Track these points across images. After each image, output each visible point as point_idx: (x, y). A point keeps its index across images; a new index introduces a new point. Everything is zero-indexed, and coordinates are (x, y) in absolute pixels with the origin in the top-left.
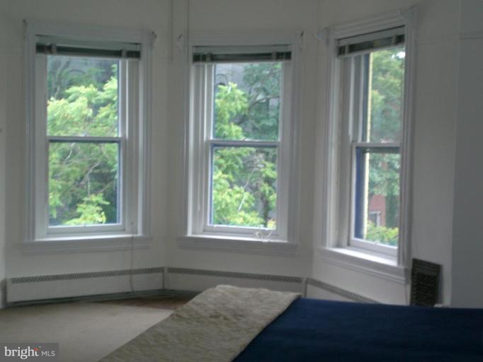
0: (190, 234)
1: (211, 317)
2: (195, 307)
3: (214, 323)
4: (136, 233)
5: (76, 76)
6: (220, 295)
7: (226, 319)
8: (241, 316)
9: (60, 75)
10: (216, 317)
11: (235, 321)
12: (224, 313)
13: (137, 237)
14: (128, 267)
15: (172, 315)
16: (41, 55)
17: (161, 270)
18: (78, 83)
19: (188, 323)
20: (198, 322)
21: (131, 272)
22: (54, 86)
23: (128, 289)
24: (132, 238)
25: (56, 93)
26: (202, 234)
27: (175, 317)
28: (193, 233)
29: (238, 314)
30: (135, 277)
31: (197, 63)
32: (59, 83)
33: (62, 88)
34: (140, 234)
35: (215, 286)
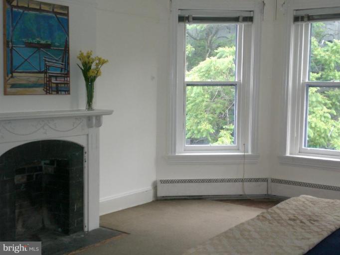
0: (288, 154)
1: (290, 219)
2: (278, 211)
3: (291, 225)
4: (248, 152)
5: (222, 41)
6: (301, 203)
7: (302, 222)
8: (315, 221)
9: (211, 40)
10: (294, 220)
11: (310, 224)
12: (301, 218)
13: (248, 155)
14: (241, 177)
15: (258, 216)
16: (182, 24)
17: (265, 180)
18: (223, 46)
19: (270, 223)
20: (278, 223)
21: (242, 180)
22: (207, 49)
23: (241, 193)
24: (244, 155)
25: (208, 54)
26: (298, 155)
27: (261, 218)
28: (291, 154)
29: (312, 219)
30: (246, 184)
31: (297, 23)
32: (210, 47)
33: (212, 50)
34: (250, 153)
35: (298, 195)
